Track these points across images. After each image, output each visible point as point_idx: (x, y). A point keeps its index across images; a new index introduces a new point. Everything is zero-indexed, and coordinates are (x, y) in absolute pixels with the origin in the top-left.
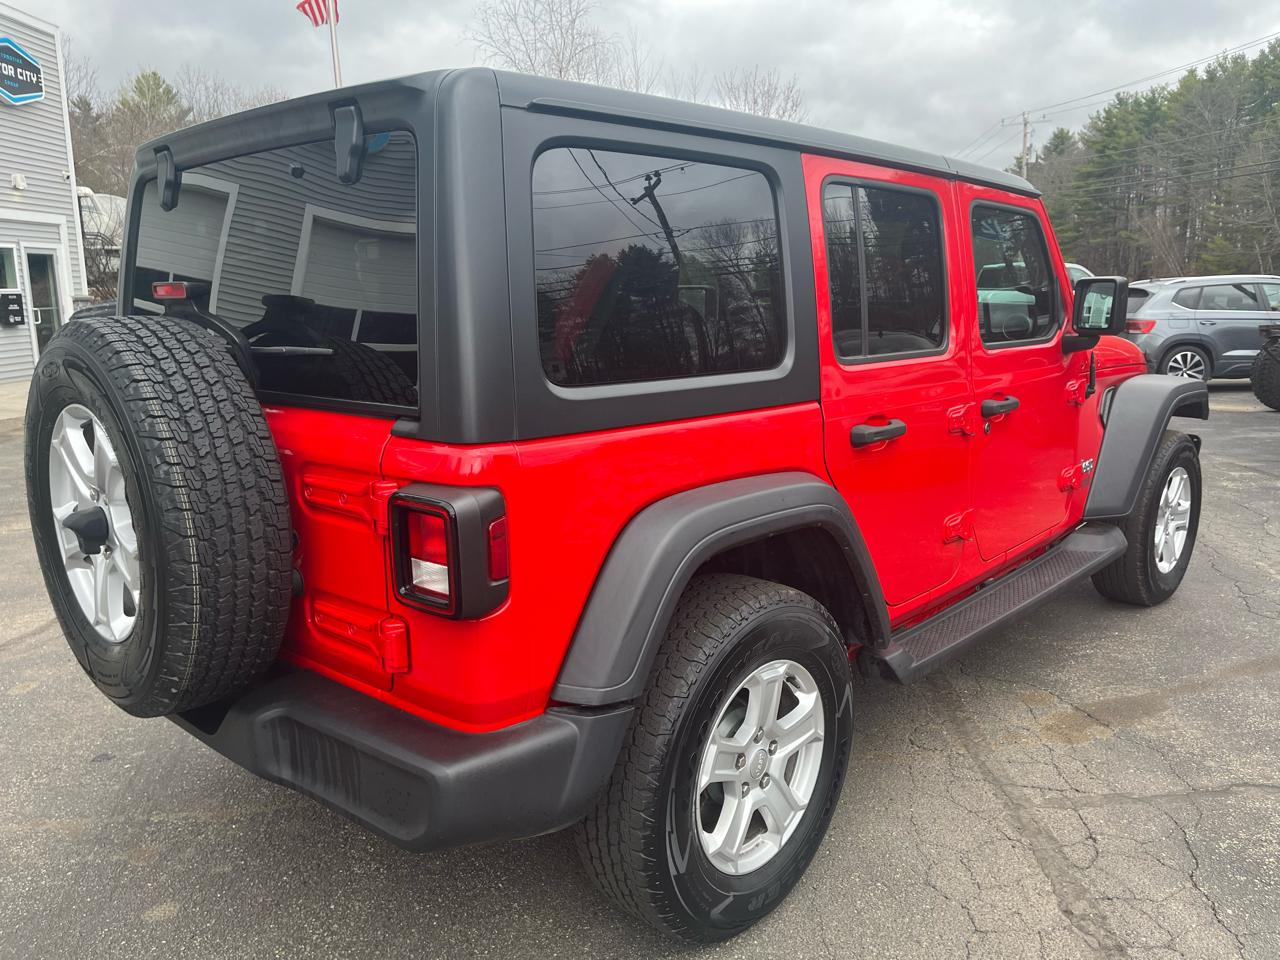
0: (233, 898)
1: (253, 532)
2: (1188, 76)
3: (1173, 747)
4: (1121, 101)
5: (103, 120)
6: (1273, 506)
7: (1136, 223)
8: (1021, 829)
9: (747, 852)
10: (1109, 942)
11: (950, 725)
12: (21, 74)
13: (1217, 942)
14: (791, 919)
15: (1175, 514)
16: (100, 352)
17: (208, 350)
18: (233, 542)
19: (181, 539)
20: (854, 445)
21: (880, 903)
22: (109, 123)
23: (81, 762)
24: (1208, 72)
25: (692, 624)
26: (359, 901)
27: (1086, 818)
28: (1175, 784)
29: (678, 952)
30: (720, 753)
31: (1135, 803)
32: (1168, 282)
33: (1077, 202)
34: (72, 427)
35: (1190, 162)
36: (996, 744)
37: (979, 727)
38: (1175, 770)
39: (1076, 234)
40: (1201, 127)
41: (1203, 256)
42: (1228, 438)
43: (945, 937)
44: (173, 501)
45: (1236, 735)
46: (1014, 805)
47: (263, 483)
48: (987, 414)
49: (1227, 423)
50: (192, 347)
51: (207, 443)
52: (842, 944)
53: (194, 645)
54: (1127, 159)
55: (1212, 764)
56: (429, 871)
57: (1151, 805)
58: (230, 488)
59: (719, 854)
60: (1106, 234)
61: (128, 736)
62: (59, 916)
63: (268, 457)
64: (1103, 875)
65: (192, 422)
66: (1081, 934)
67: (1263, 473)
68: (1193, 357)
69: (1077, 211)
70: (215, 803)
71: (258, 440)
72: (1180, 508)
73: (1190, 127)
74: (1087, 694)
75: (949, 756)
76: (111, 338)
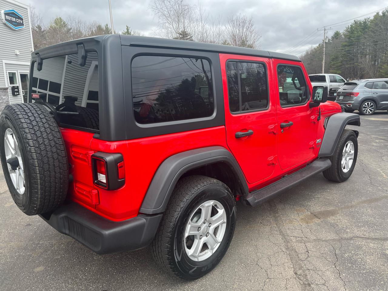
0: (59, 265)
1: (55, 165)
2: (376, 15)
3: (338, 225)
4: (356, 22)
5: (45, 32)
6: (387, 151)
7: (360, 60)
8: (287, 249)
9: (202, 255)
10: (306, 283)
11: (273, 218)
12: (18, 21)
13: (338, 284)
14: (215, 274)
15: (349, 155)
16: (13, 115)
17: (44, 113)
18: (49, 168)
19: (34, 167)
20: (236, 138)
21: (242, 270)
22: (47, 33)
23: (22, 226)
24: (383, 13)
25: (184, 190)
26: (94, 267)
27: (307, 246)
28: (336, 236)
29: (182, 283)
30: (191, 227)
31: (323, 242)
32: (363, 80)
33: (342, 54)
34: (8, 134)
35: (377, 42)
36: (285, 224)
37: (281, 219)
38: (337, 232)
39: (341, 64)
40: (380, 31)
41: (381, 71)
42: (378, 129)
43: (259, 280)
44: (32, 157)
45: (357, 222)
46: (287, 241)
47: (58, 151)
48: (282, 127)
49: (379, 125)
50: (39, 112)
51: (42, 140)
52: (229, 281)
53: (39, 196)
54: (357, 41)
55: (349, 230)
56: (115, 259)
57: (327, 242)
58: (48, 153)
59: (192, 255)
60: (351, 64)
61: (36, 219)
62: (11, 269)
63: (60, 144)
64: (309, 263)
65: (37, 134)
66: (298, 280)
67: (386, 140)
68: (371, 104)
69: (342, 57)
70: (58, 238)
71: (57, 139)
72: (351, 153)
73: (377, 30)
74: (316, 209)
75: (271, 227)
76: (16, 110)
